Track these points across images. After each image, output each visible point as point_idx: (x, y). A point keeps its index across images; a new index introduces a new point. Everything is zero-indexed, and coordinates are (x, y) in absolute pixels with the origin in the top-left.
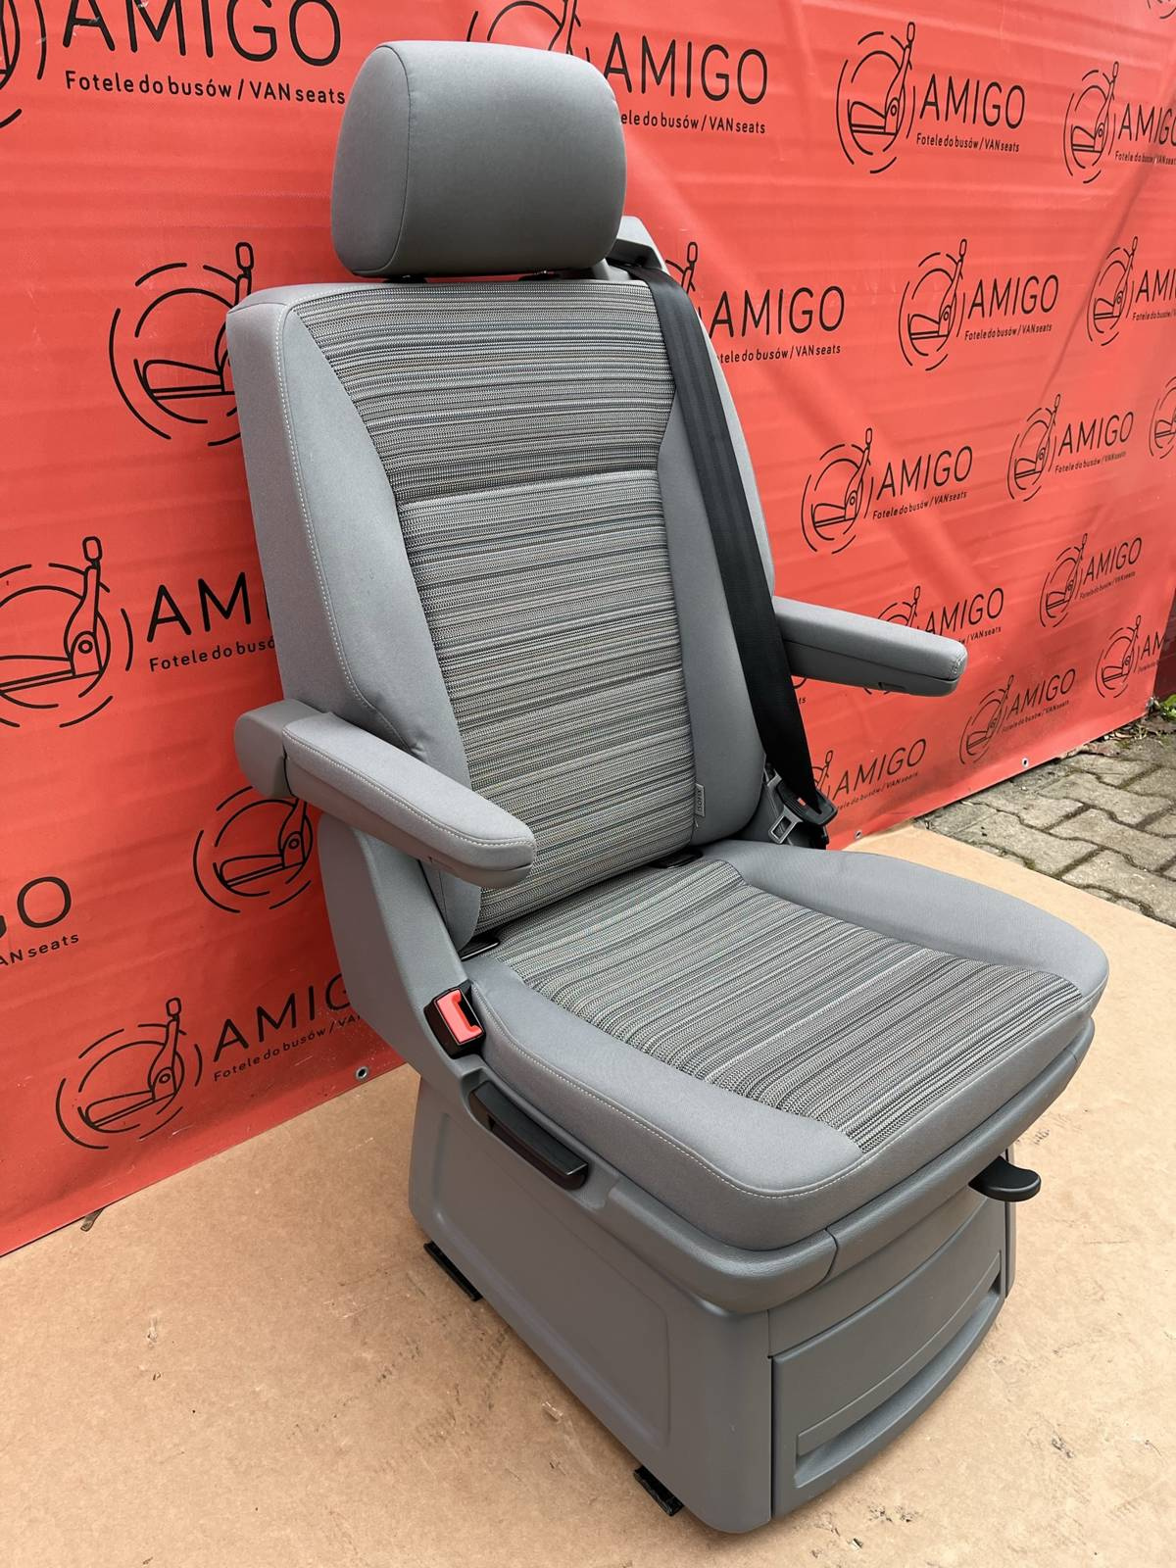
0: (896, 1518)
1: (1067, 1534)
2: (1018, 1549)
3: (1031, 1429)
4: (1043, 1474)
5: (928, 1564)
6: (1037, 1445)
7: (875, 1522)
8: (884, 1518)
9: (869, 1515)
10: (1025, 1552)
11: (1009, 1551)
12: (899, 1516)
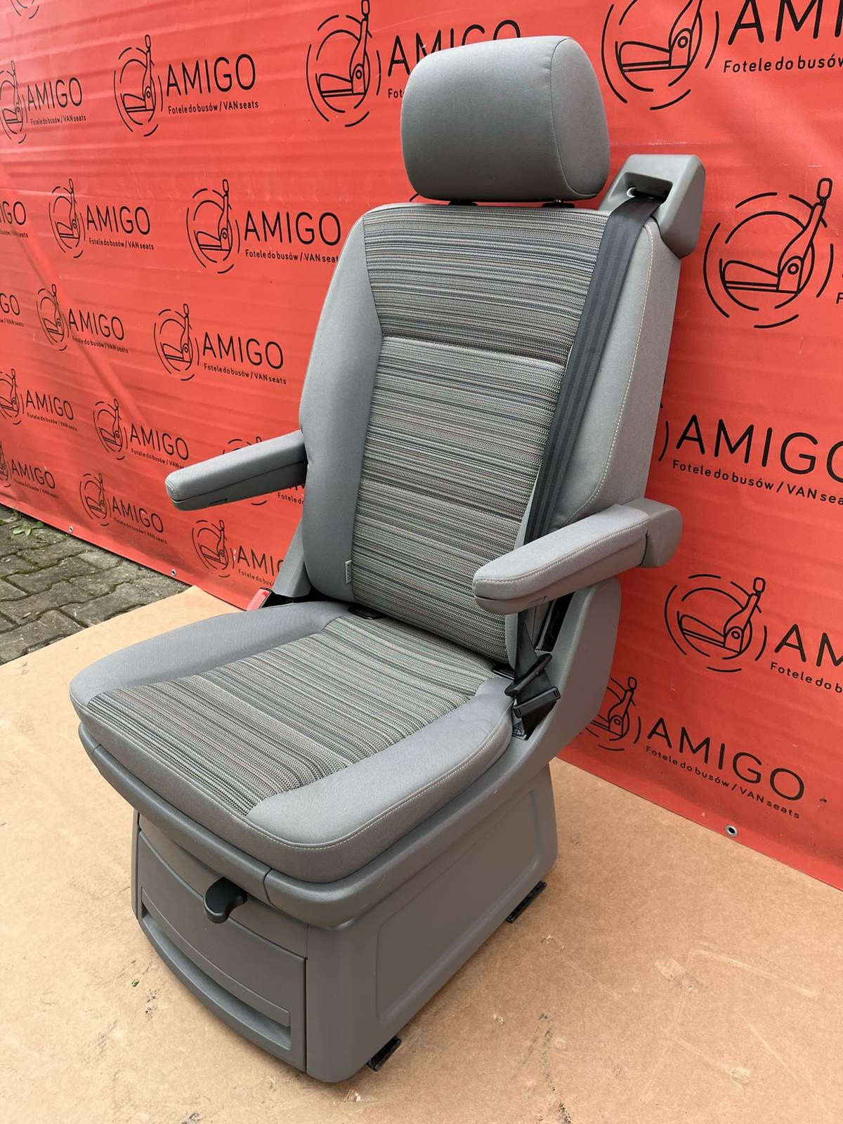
0: (150, 1005)
1: (122, 1110)
2: (117, 1076)
3: (209, 1100)
4: (171, 1102)
5: (116, 1021)
6: (195, 1101)
7: (148, 993)
8: (151, 998)
9: (153, 990)
10: (114, 1080)
11: (117, 1070)
12: (151, 1007)
